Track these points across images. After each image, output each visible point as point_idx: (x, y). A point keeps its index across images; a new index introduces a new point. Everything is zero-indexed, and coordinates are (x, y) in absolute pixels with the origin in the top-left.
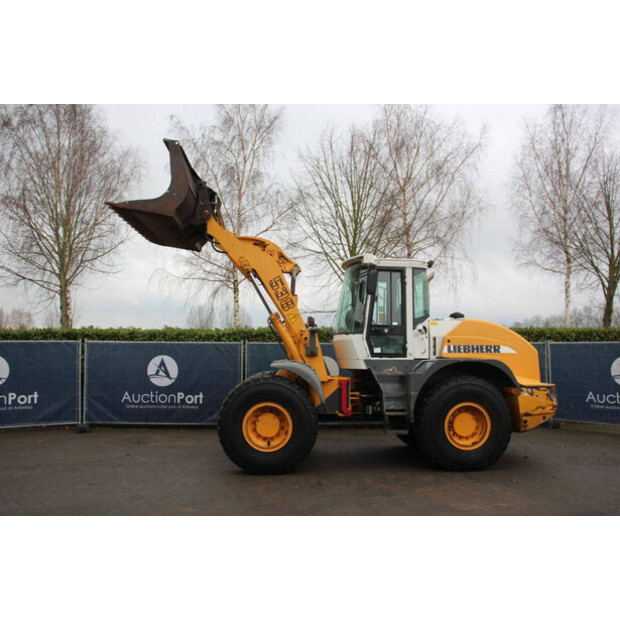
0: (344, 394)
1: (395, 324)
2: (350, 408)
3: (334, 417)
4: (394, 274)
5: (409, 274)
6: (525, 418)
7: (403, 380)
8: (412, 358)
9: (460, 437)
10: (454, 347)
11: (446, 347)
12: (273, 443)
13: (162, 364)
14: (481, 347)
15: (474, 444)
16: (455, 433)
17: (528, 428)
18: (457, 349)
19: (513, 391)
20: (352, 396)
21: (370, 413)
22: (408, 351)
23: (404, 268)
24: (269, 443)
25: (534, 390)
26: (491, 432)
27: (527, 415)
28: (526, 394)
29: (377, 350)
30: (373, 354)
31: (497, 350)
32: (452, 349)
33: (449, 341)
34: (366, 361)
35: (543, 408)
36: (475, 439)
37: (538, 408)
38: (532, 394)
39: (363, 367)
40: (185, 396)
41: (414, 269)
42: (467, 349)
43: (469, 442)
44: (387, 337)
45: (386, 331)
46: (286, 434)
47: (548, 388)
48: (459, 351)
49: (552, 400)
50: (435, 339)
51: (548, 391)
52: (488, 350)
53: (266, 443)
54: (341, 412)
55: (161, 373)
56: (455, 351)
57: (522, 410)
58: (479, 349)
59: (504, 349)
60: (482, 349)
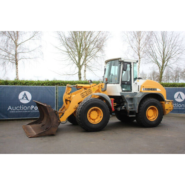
0: (112, 104)
1: (128, 81)
5: (132, 64)
7: (131, 99)
8: (133, 92)
10: (145, 89)
11: (143, 89)
12: (96, 121)
15: (153, 119)
17: (166, 114)
19: (163, 102)
20: (114, 104)
21: (119, 110)
22: (132, 90)
23: (131, 62)
26: (158, 115)
27: (167, 110)
29: (124, 89)
30: (122, 91)
31: (156, 90)
33: (143, 87)
34: (121, 93)
37: (169, 108)
38: (168, 103)
39: (119, 95)
41: (134, 63)
42: (148, 89)
44: (126, 84)
45: (126, 83)
47: (172, 102)
48: (146, 90)
49: (172, 105)
50: (139, 86)
52: (154, 90)
57: (166, 109)
58: (151, 89)
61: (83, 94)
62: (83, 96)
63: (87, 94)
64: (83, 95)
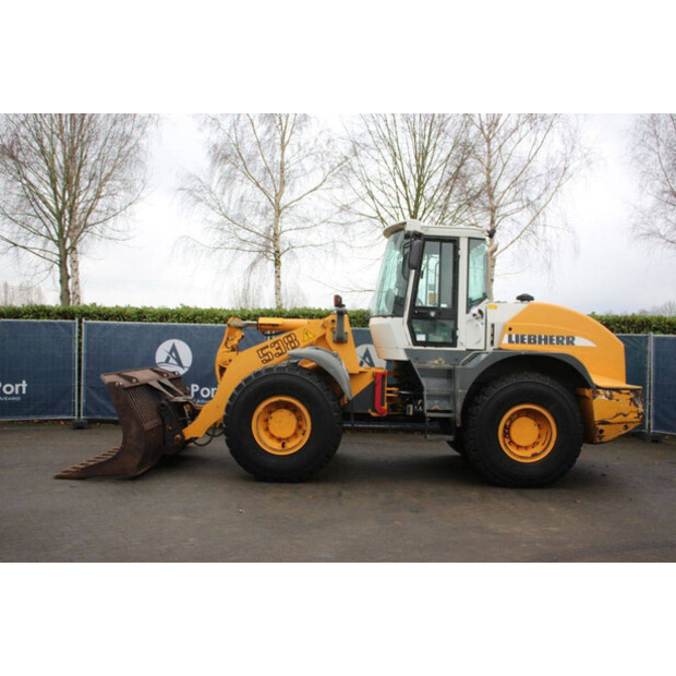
0: (378, 390)
1: (444, 306)
2: (385, 407)
3: (366, 418)
4: (444, 244)
5: (463, 245)
6: (601, 427)
7: (449, 374)
8: (464, 349)
9: (518, 447)
10: (517, 336)
12: (289, 445)
13: (174, 349)
14: (551, 337)
15: (534, 455)
16: (511, 442)
17: (604, 440)
18: (520, 339)
19: (588, 393)
20: (389, 392)
21: (411, 413)
22: (459, 340)
23: (458, 238)
24: (283, 446)
25: (614, 393)
26: (556, 442)
27: (604, 423)
28: (604, 397)
29: (421, 338)
30: (416, 343)
31: (570, 341)
32: (514, 339)
33: (510, 329)
34: (407, 351)
35: (625, 416)
36: (537, 449)
37: (617, 415)
38: (610, 398)
39: (403, 357)
40: (200, 388)
41: (470, 238)
43: (528, 453)
44: (434, 320)
45: (433, 314)
46: (303, 434)
47: (632, 390)
48: (523, 342)
49: (636, 406)
50: (493, 326)
51: (632, 395)
53: (280, 444)
54: (374, 411)
55: (172, 361)
56: (517, 342)
57: (597, 417)
58: (548, 340)
59: (579, 341)
60: (551, 340)
61: (264, 352)
62: (267, 358)
63: (279, 351)
64: (264, 355)
